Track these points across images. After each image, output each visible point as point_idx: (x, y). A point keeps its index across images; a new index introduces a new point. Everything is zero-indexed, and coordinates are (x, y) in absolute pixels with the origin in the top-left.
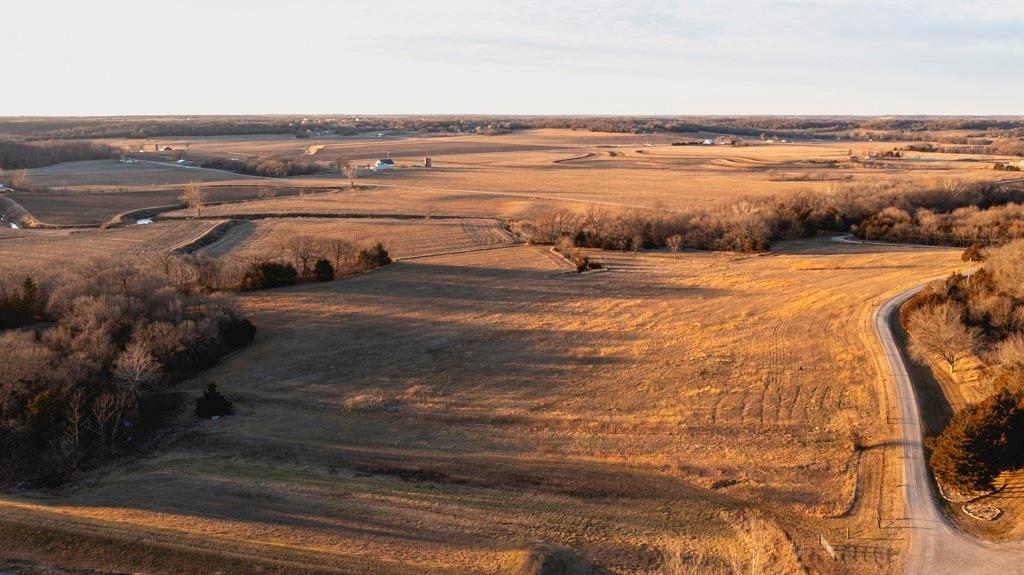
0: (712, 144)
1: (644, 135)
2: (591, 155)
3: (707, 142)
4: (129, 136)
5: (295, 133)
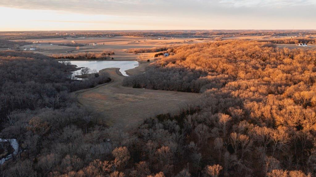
0: (160, 39)
1: (146, 37)
2: (135, 42)
3: (159, 39)
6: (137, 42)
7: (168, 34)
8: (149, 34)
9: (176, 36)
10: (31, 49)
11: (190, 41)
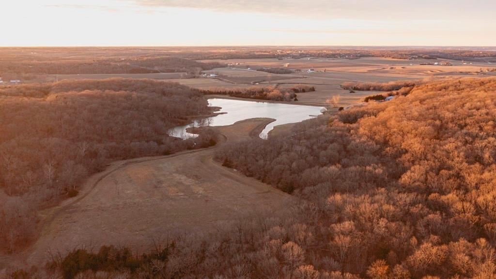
0: (438, 65)
1: (413, 60)
2: (384, 68)
3: (435, 64)
4: (222, 59)
5: (278, 58)
6: (388, 69)
8: (421, 55)
9: (479, 58)
10: (211, 75)
11: (492, 71)
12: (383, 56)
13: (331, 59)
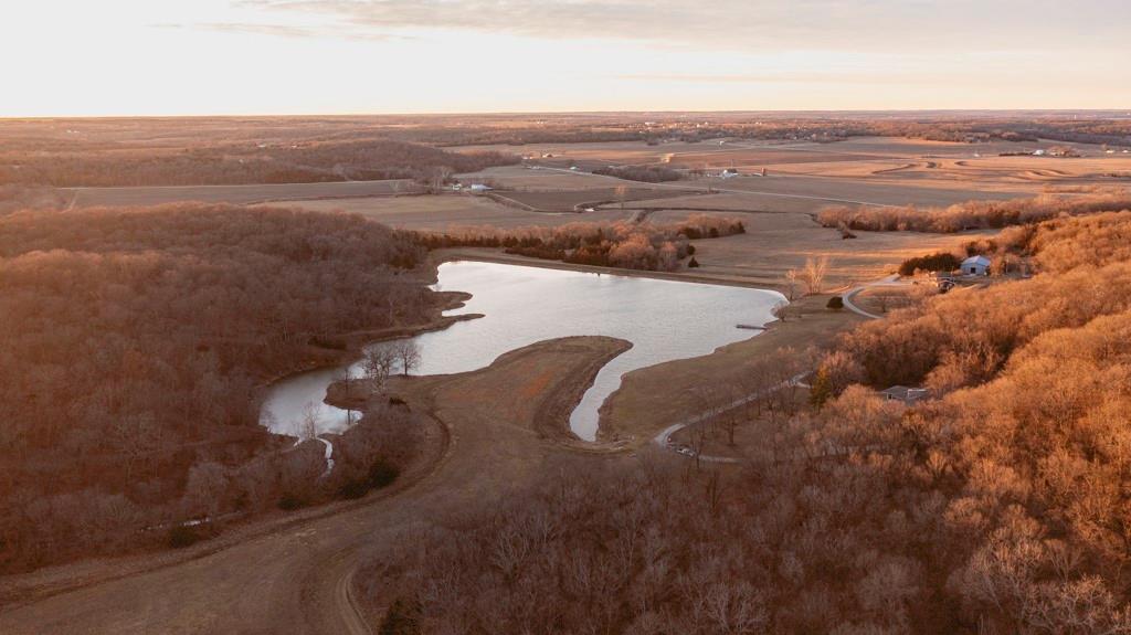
0: (1044, 155)
1: (979, 143)
2: (912, 166)
3: (1038, 152)
4: (509, 143)
5: (646, 140)
6: (924, 167)
7: (1098, 129)
8: (997, 131)
10: (474, 187)
12: (903, 135)
13: (774, 141)
